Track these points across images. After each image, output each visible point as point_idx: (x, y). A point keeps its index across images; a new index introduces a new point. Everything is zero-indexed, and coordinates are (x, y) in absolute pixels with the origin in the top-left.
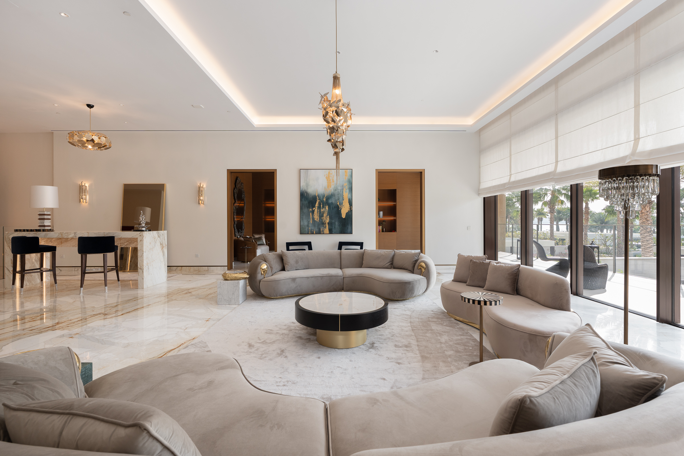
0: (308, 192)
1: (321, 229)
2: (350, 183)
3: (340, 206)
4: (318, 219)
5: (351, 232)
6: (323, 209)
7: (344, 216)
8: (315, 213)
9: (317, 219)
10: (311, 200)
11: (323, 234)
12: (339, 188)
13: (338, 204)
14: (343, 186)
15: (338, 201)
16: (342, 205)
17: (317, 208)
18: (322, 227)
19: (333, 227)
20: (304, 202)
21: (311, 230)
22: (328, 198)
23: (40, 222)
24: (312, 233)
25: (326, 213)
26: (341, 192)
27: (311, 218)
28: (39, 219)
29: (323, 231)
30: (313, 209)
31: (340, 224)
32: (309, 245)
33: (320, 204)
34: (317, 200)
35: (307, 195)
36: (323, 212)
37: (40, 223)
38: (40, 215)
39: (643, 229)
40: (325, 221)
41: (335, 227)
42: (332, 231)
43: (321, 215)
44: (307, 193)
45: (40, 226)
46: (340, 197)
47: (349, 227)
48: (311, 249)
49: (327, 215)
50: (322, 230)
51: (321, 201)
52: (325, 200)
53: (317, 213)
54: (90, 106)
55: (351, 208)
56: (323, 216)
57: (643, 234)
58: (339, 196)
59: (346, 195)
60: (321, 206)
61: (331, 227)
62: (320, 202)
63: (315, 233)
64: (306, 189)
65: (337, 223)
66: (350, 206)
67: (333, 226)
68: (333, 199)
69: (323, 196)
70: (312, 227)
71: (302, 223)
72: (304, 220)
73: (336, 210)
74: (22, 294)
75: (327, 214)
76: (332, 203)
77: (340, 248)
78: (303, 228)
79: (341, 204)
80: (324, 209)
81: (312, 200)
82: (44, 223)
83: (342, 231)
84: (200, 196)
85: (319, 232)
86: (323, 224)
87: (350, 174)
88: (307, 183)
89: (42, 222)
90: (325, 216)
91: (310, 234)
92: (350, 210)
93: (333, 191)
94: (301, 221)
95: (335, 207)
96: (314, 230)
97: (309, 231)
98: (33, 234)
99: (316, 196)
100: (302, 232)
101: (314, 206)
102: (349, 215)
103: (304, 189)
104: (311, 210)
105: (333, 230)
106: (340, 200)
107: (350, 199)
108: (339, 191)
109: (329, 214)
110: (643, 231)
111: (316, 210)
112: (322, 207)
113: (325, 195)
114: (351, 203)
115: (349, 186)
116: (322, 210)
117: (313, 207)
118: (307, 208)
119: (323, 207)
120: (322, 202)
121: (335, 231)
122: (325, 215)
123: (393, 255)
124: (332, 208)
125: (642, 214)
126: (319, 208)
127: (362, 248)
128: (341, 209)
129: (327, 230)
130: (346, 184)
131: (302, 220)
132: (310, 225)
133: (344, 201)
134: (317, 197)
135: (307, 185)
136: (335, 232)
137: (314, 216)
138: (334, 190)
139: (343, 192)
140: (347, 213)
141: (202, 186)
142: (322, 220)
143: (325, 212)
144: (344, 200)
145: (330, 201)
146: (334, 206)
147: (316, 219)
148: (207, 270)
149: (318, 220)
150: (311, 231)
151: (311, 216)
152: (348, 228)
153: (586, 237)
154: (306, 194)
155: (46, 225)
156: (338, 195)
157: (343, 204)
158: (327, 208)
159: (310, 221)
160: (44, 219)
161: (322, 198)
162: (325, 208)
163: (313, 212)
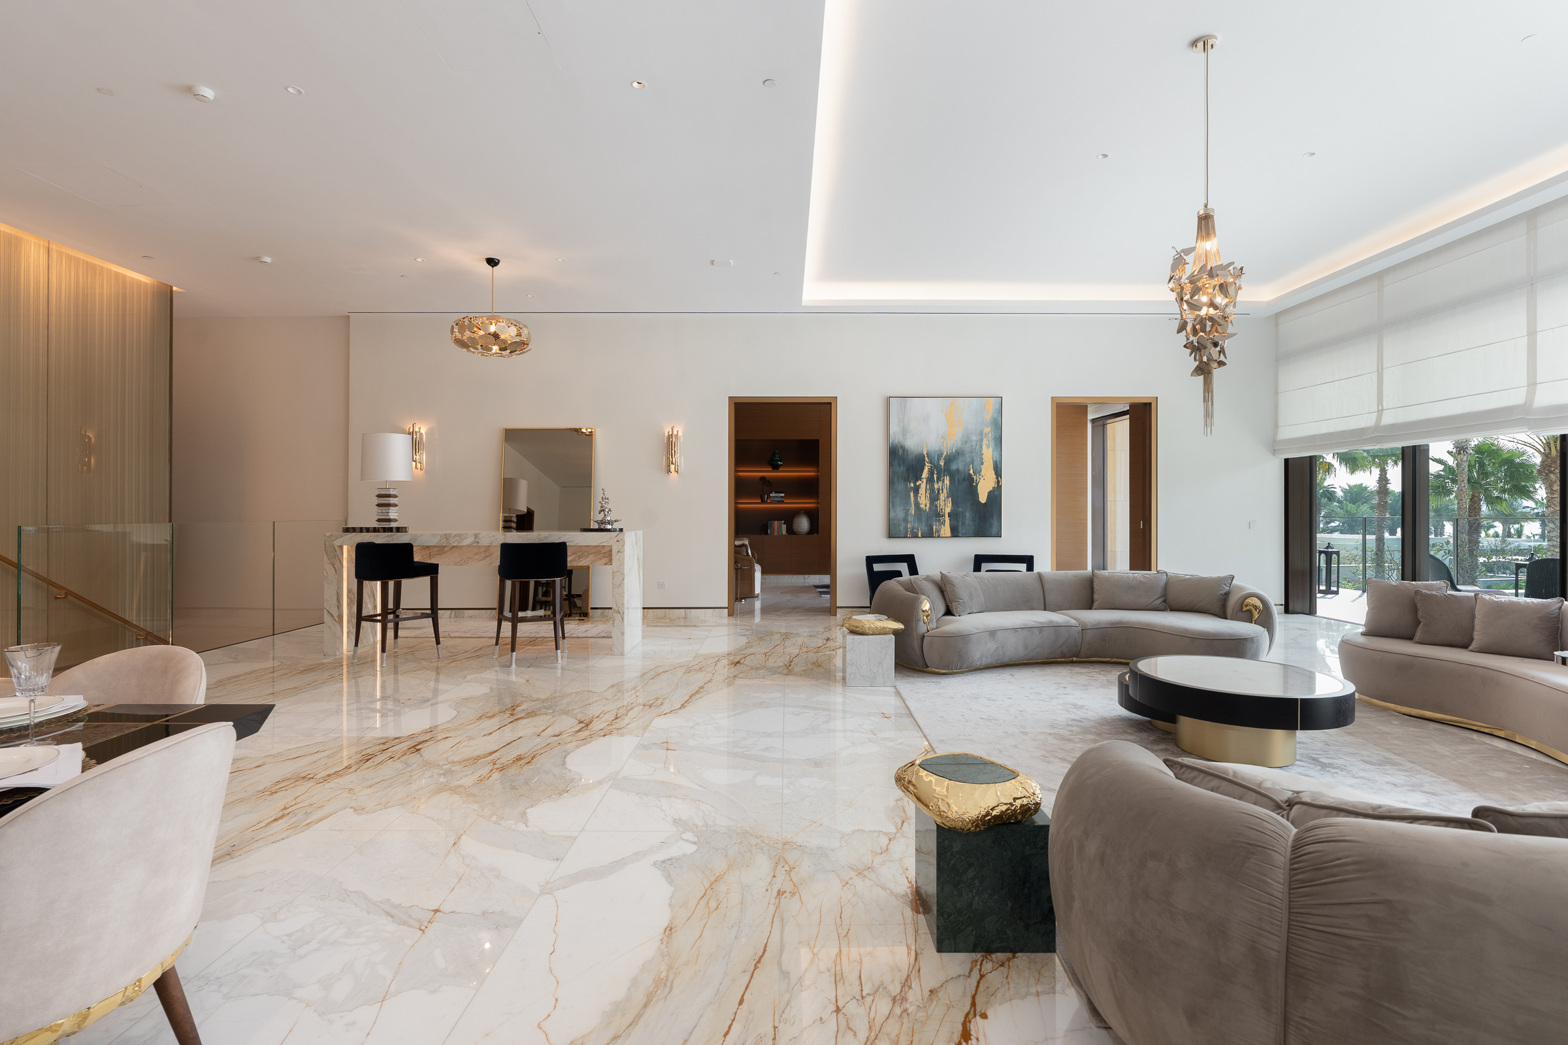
0: (906, 446)
1: (934, 527)
2: (997, 426)
3: (975, 477)
4: (928, 505)
5: (998, 534)
6: (938, 483)
7: (983, 498)
8: (920, 492)
9: (926, 506)
10: (912, 465)
11: (939, 537)
12: (974, 438)
13: (971, 472)
14: (981, 433)
15: (971, 466)
16: (979, 475)
17: (925, 480)
18: (936, 522)
19: (960, 524)
20: (898, 468)
21: (913, 528)
22: (949, 460)
23: (380, 511)
24: (915, 536)
25: (945, 491)
26: (978, 447)
27: (912, 502)
28: (379, 505)
29: (938, 531)
30: (918, 484)
31: (976, 515)
32: (910, 560)
33: (931, 473)
34: (925, 465)
35: (904, 453)
36: (939, 490)
37: (379, 513)
38: (379, 496)
39: (1554, 527)
40: (942, 509)
41: (963, 524)
42: (958, 532)
43: (934, 498)
44: (903, 448)
45: (379, 520)
46: (975, 458)
47: (995, 522)
48: (917, 573)
49: (948, 497)
50: (936, 528)
51: (934, 465)
52: (942, 464)
53: (926, 492)
54: (492, 262)
55: (998, 482)
56: (938, 499)
57: (1553, 538)
58: (972, 455)
59: (988, 454)
60: (935, 476)
61: (956, 523)
62: (931, 469)
63: (920, 536)
64: (901, 439)
65: (968, 514)
66: (997, 478)
67: (960, 520)
68: (960, 461)
69: (938, 455)
70: (914, 522)
71: (892, 515)
72: (898, 507)
73: (965, 486)
74: (384, 665)
75: (946, 495)
76: (958, 470)
77: (977, 568)
78: (894, 524)
79: (978, 472)
80: (940, 484)
81: (914, 463)
82: (390, 514)
83: (979, 532)
84: (672, 456)
85: (930, 534)
86: (938, 515)
87: (998, 407)
88: (903, 427)
89: (384, 511)
90: (944, 499)
91: (909, 537)
92: (996, 486)
93: (959, 443)
94: (891, 510)
95: (964, 479)
96: (918, 530)
97: (907, 532)
98: (386, 537)
99: (924, 456)
100: (892, 533)
101: (918, 477)
102: (995, 496)
103: (897, 441)
104: (912, 485)
105: (960, 529)
106: (975, 463)
107: (996, 462)
108: (974, 444)
109: (952, 494)
110: (1554, 533)
111: (923, 484)
112: (935, 478)
113: (942, 454)
114: (999, 470)
115: (995, 433)
116: (936, 486)
117: (917, 480)
118: (905, 480)
119: (939, 479)
120: (935, 467)
121: (964, 531)
122: (942, 497)
123: (1165, 581)
124: (958, 481)
125: (1553, 494)
126: (930, 480)
127: (1030, 568)
128: (977, 484)
129: (946, 530)
130: (989, 429)
131: (893, 507)
132: (910, 518)
133: (983, 467)
134: (926, 458)
135: (905, 432)
136: (963, 534)
137: (919, 498)
138: (962, 443)
139: (981, 447)
140: (989, 493)
141: (675, 433)
142: (936, 507)
143: (942, 490)
144: (984, 464)
145: (954, 467)
146: (963, 476)
147: (922, 506)
148: (684, 616)
149: (927, 508)
150: (912, 532)
151: (912, 499)
152: (991, 525)
153: (1382, 545)
154: (901, 451)
155: (392, 517)
156: (972, 452)
157: (982, 473)
158: (947, 481)
159: (909, 510)
160: (389, 505)
161: (936, 459)
162: (944, 481)
163: (916, 490)
